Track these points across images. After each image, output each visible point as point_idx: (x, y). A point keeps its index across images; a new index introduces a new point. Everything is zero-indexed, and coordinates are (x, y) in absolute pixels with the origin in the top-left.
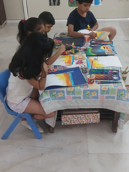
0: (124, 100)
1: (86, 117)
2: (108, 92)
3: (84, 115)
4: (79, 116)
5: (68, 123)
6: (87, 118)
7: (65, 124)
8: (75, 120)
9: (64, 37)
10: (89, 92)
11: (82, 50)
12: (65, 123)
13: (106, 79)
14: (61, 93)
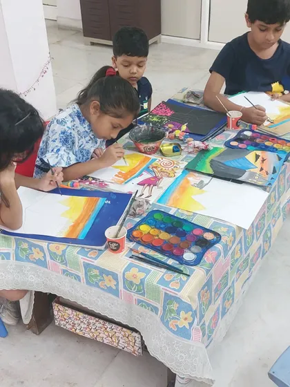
0: (171, 330)
1: (108, 329)
2: (141, 288)
3: (101, 321)
4: (91, 321)
5: (69, 327)
6: (111, 335)
7: (62, 326)
8: (82, 325)
9: (189, 102)
10: (96, 272)
11: (191, 150)
12: (62, 323)
13: (162, 251)
14: (38, 249)
